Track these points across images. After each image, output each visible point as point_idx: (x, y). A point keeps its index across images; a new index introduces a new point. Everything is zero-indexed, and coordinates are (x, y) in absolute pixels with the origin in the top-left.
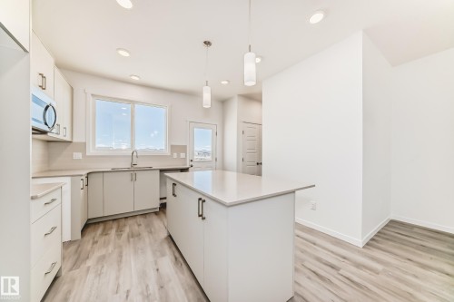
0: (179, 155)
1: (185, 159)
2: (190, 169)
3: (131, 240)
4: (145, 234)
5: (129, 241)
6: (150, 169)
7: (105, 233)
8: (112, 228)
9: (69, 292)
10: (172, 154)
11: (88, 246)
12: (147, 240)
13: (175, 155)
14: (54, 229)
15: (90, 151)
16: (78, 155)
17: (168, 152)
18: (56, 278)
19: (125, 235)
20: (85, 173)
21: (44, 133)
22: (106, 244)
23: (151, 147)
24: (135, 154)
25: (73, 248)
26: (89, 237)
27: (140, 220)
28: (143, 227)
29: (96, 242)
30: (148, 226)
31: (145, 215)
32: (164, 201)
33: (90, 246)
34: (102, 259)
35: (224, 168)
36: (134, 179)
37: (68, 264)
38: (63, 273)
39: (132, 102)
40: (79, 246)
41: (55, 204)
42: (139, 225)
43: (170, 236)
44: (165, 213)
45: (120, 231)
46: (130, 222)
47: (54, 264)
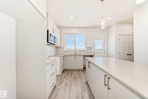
0: (89, 50)
1: (92, 52)
2: (94, 56)
3: (74, 79)
4: (78, 78)
5: (74, 80)
6: (80, 55)
7: (67, 75)
8: (69, 73)
9: (57, 94)
10: (87, 50)
11: (63, 78)
12: (79, 81)
13: (88, 50)
14: (54, 73)
15: (65, 50)
16: (62, 51)
17: (86, 50)
18: (55, 87)
19: (72, 77)
20: (63, 55)
21: (54, 44)
22: (67, 79)
23: (80, 48)
24: (76, 50)
25: (60, 77)
26: (64, 75)
27: (77, 72)
28: (78, 75)
29: (65, 77)
30: (80, 75)
31: (78, 70)
32: (85, 66)
33: (64, 78)
34: (66, 84)
35: (108, 56)
36: (75, 58)
37: (58, 83)
38: (57, 86)
39: (75, 34)
40: (61, 77)
41: (54, 65)
42: (77, 74)
43: (87, 82)
44: (85, 71)
45: (71, 75)
46: (74, 72)
47: (54, 83)
